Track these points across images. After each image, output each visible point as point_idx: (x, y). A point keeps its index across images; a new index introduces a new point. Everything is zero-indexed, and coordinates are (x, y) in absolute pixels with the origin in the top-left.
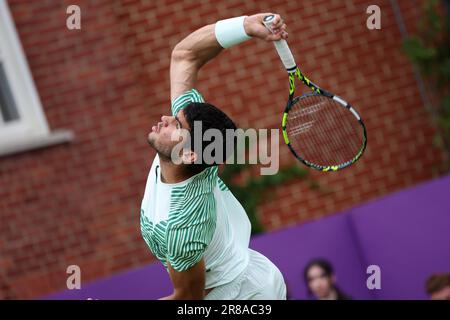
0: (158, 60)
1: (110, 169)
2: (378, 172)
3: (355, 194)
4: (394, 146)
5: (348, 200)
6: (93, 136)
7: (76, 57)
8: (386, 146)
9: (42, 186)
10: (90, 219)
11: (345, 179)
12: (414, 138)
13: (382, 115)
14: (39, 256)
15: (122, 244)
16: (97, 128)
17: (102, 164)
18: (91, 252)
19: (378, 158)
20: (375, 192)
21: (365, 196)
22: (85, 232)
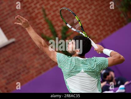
0: (34, 12)
1: (28, 47)
2: (107, 29)
3: (102, 36)
4: (110, 20)
5: (100, 39)
6: (21, 38)
7: (10, 17)
8: (108, 20)
9: (10, 56)
10: (26, 62)
11: (98, 33)
12: (115, 16)
13: (104, 12)
14: (13, 77)
15: (37, 68)
16: (22, 35)
17: (26, 46)
18: (29, 72)
19: (106, 25)
20: (107, 34)
21: (105, 36)
22: (25, 67)
